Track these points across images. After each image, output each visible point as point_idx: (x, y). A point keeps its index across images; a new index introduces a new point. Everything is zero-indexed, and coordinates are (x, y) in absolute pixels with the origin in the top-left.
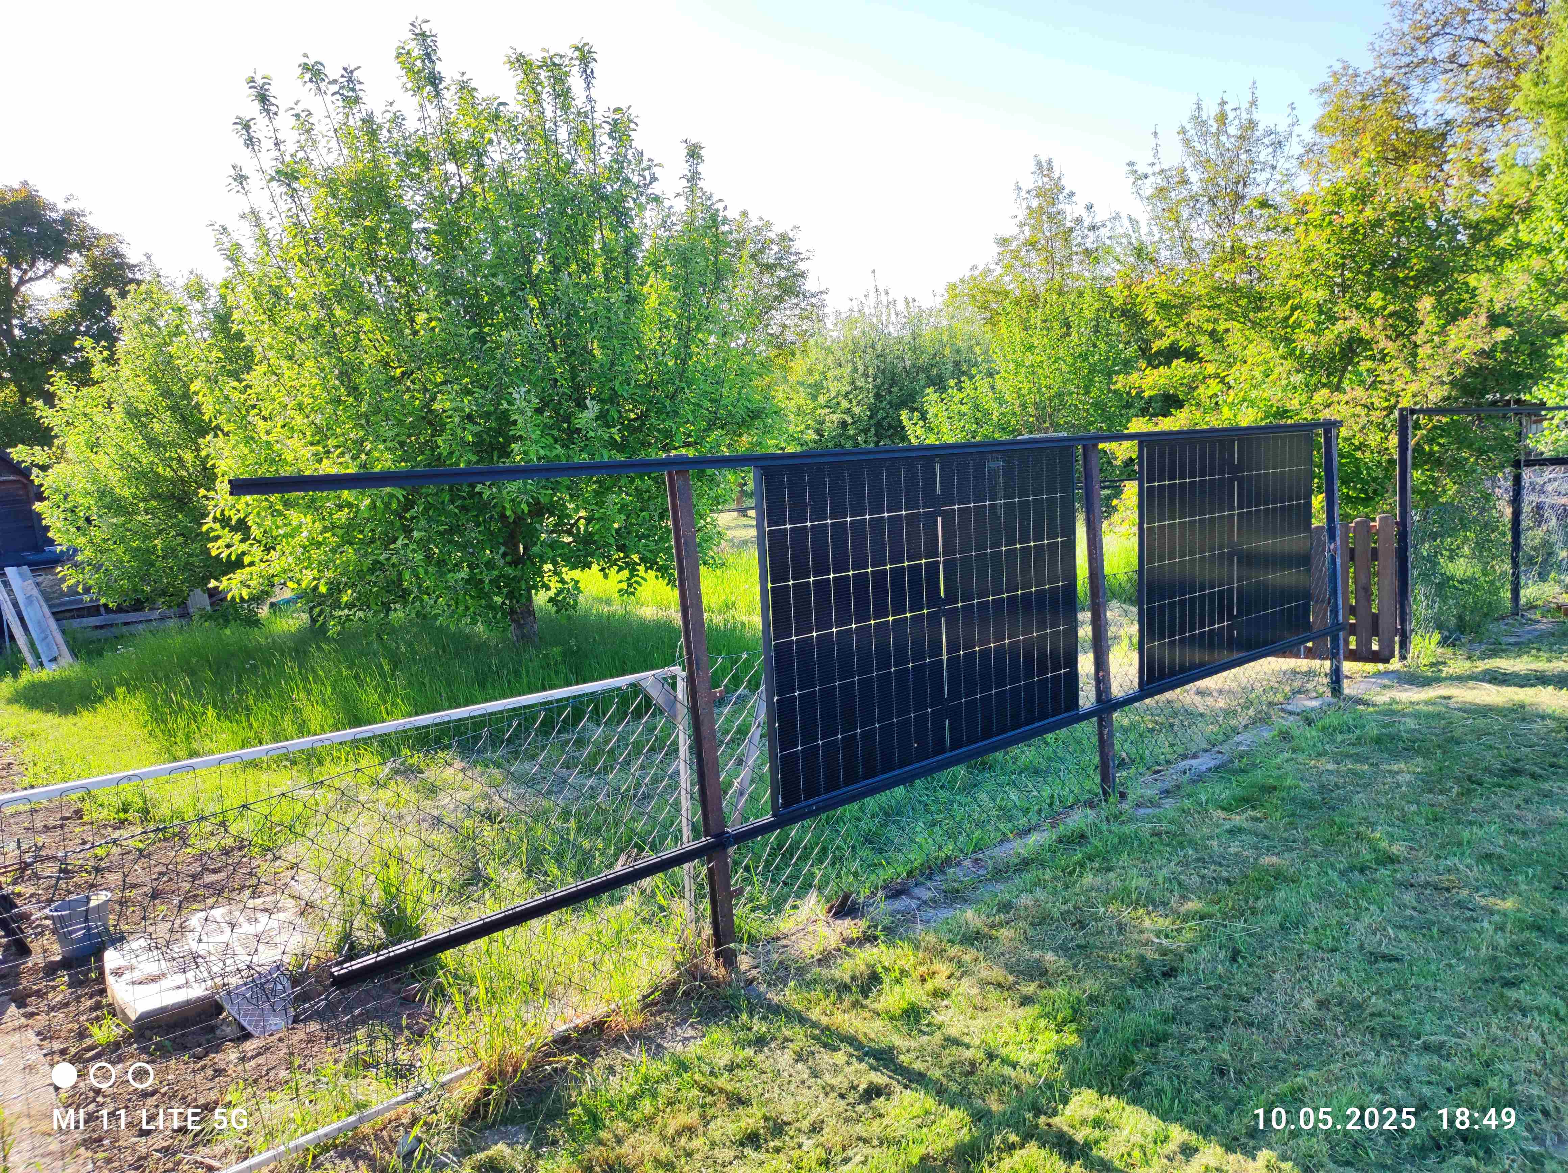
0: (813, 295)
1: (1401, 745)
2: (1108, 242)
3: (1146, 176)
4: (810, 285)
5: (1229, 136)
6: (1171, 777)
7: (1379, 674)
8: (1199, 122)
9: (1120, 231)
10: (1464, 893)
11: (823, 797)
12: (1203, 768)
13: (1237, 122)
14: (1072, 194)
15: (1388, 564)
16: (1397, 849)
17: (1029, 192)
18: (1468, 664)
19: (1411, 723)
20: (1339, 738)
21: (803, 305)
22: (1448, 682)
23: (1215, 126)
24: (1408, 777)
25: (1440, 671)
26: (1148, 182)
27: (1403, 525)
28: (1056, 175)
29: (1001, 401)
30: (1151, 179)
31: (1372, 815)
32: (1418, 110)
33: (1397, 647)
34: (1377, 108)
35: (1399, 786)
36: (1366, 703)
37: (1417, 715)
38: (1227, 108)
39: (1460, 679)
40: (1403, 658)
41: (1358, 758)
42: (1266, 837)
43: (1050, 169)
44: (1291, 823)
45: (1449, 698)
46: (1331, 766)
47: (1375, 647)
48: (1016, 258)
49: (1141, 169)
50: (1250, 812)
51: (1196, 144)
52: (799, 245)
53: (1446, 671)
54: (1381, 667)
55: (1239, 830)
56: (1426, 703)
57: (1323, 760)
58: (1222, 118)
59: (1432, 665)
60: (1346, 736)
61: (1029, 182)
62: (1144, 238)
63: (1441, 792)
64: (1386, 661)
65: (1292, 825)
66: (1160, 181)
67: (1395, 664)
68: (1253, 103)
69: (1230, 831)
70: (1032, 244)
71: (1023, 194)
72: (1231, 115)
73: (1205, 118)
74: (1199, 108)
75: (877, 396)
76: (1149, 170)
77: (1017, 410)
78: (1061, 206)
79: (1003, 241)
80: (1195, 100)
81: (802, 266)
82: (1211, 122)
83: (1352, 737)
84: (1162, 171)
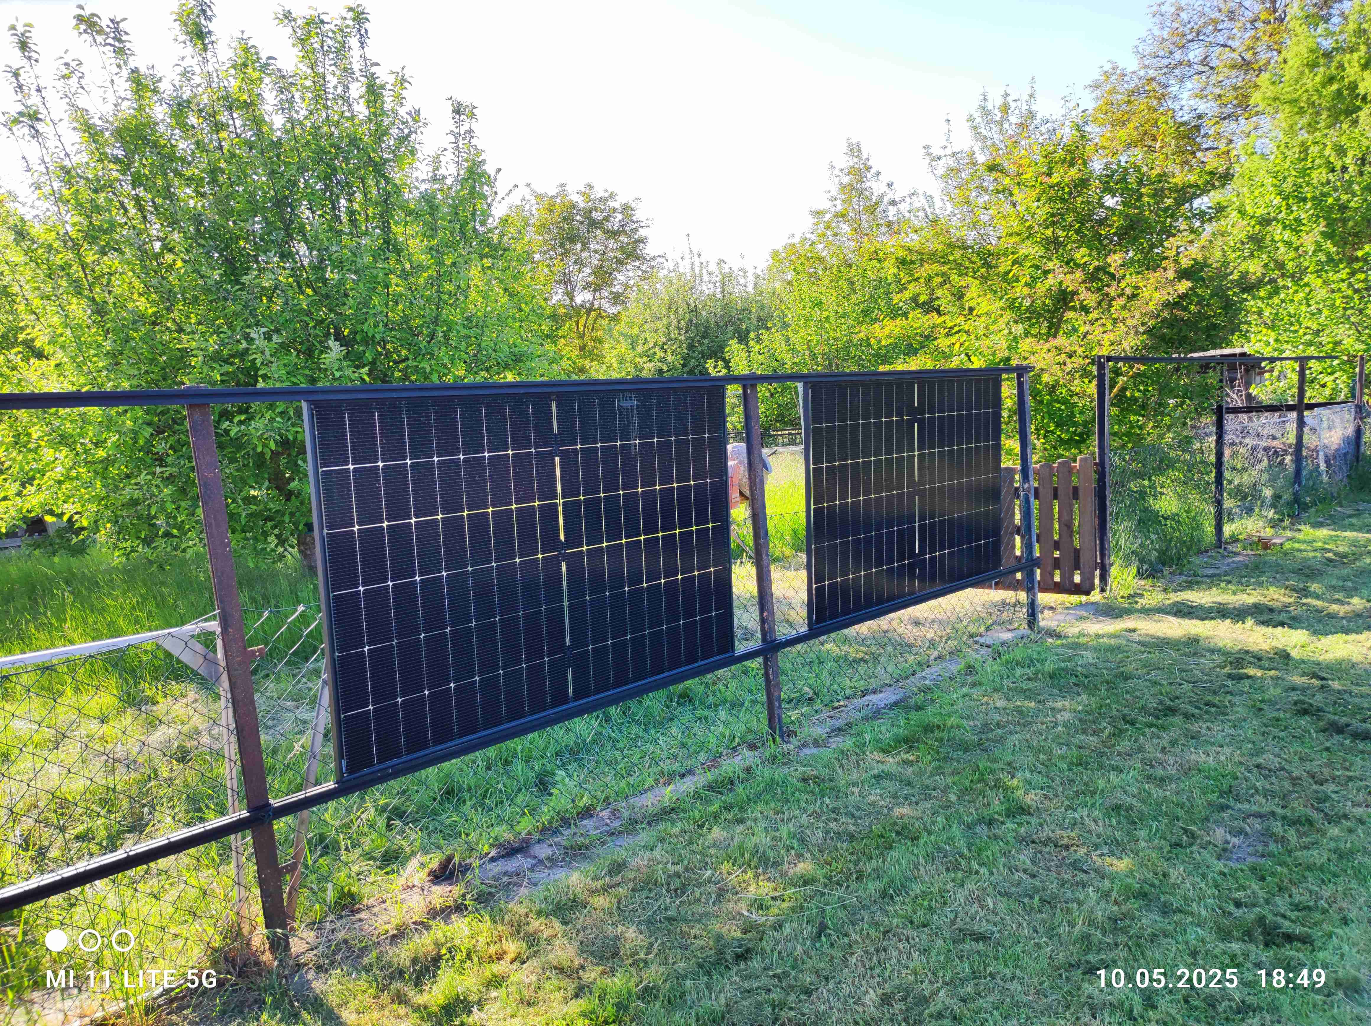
0: (652, 259)
1: (1074, 680)
2: (907, 215)
3: (940, 158)
4: (650, 249)
5: (1011, 124)
6: (849, 713)
7: (1081, 605)
8: (986, 112)
9: (918, 205)
10: (1083, 851)
11: (405, 758)
12: (882, 704)
13: (1017, 112)
14: (878, 173)
15: (1089, 501)
16: (1032, 798)
17: (841, 170)
18: (1161, 596)
19: (1089, 657)
20: (1019, 671)
21: (644, 268)
22: (1137, 615)
23: (999, 115)
24: (1067, 716)
25: (1136, 602)
26: (941, 162)
27: (1102, 464)
28: (865, 156)
29: (793, 351)
30: (944, 161)
31: (1019, 760)
32: (1176, 106)
33: (1097, 581)
34: (1141, 103)
35: (1056, 725)
36: (1058, 636)
37: (1097, 649)
38: (1010, 99)
39: (1148, 612)
40: (1103, 590)
41: (1028, 694)
42: (909, 784)
43: (859, 150)
44: (940, 767)
45: (1134, 630)
46: (1000, 704)
47: (1077, 579)
48: (828, 228)
49: (936, 151)
50: (904, 756)
51: (982, 131)
52: (639, 215)
53: (1142, 602)
54: (1084, 598)
55: (888, 776)
56: (1111, 636)
57: (996, 696)
58: (1005, 108)
59: (1131, 596)
60: (1027, 670)
61: (844, 162)
62: (938, 212)
63: (1095, 733)
64: (1087, 593)
65: (939, 771)
66: (951, 162)
67: (1096, 596)
68: (1032, 96)
69: (877, 777)
70: (842, 216)
71: (836, 172)
72: (1013, 105)
73: (990, 107)
74: (985, 99)
75: (691, 347)
76: (942, 153)
77: (808, 360)
78: (868, 184)
79: (818, 214)
80: (982, 92)
81: (642, 232)
82: (996, 111)
83: (1030, 671)
84: (954, 153)
